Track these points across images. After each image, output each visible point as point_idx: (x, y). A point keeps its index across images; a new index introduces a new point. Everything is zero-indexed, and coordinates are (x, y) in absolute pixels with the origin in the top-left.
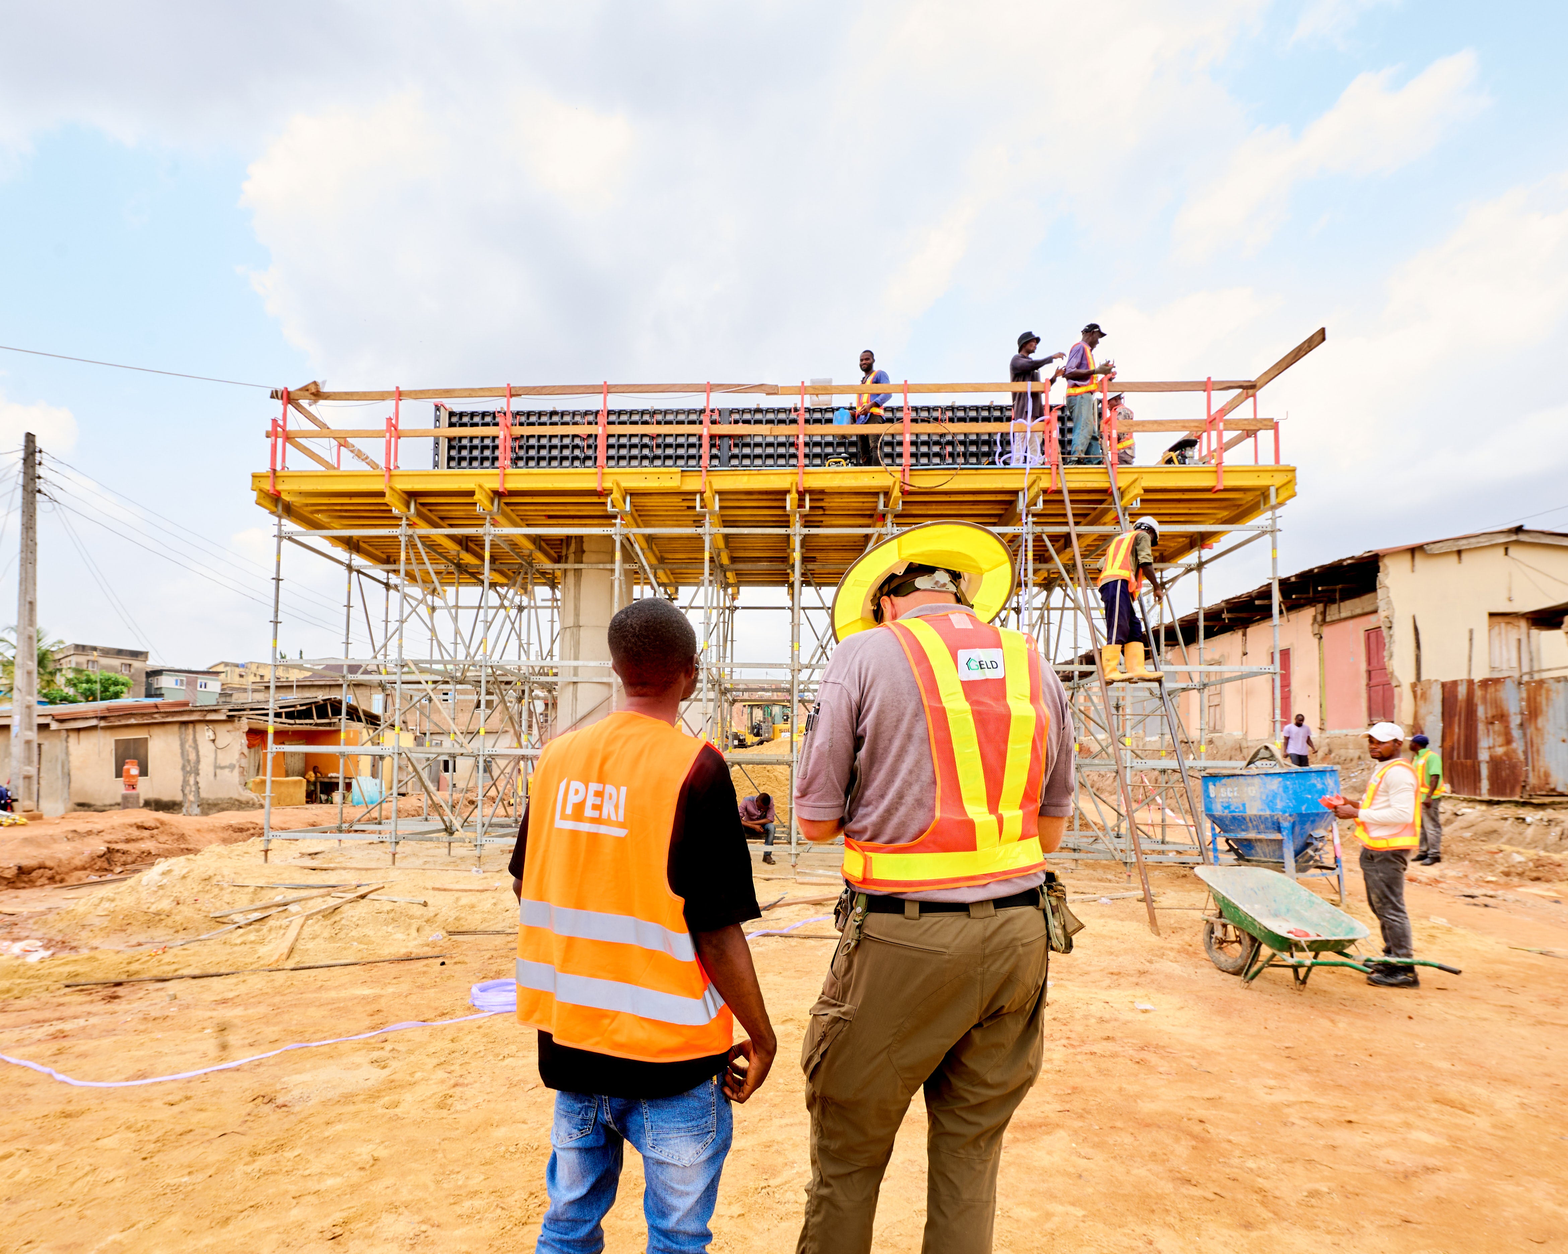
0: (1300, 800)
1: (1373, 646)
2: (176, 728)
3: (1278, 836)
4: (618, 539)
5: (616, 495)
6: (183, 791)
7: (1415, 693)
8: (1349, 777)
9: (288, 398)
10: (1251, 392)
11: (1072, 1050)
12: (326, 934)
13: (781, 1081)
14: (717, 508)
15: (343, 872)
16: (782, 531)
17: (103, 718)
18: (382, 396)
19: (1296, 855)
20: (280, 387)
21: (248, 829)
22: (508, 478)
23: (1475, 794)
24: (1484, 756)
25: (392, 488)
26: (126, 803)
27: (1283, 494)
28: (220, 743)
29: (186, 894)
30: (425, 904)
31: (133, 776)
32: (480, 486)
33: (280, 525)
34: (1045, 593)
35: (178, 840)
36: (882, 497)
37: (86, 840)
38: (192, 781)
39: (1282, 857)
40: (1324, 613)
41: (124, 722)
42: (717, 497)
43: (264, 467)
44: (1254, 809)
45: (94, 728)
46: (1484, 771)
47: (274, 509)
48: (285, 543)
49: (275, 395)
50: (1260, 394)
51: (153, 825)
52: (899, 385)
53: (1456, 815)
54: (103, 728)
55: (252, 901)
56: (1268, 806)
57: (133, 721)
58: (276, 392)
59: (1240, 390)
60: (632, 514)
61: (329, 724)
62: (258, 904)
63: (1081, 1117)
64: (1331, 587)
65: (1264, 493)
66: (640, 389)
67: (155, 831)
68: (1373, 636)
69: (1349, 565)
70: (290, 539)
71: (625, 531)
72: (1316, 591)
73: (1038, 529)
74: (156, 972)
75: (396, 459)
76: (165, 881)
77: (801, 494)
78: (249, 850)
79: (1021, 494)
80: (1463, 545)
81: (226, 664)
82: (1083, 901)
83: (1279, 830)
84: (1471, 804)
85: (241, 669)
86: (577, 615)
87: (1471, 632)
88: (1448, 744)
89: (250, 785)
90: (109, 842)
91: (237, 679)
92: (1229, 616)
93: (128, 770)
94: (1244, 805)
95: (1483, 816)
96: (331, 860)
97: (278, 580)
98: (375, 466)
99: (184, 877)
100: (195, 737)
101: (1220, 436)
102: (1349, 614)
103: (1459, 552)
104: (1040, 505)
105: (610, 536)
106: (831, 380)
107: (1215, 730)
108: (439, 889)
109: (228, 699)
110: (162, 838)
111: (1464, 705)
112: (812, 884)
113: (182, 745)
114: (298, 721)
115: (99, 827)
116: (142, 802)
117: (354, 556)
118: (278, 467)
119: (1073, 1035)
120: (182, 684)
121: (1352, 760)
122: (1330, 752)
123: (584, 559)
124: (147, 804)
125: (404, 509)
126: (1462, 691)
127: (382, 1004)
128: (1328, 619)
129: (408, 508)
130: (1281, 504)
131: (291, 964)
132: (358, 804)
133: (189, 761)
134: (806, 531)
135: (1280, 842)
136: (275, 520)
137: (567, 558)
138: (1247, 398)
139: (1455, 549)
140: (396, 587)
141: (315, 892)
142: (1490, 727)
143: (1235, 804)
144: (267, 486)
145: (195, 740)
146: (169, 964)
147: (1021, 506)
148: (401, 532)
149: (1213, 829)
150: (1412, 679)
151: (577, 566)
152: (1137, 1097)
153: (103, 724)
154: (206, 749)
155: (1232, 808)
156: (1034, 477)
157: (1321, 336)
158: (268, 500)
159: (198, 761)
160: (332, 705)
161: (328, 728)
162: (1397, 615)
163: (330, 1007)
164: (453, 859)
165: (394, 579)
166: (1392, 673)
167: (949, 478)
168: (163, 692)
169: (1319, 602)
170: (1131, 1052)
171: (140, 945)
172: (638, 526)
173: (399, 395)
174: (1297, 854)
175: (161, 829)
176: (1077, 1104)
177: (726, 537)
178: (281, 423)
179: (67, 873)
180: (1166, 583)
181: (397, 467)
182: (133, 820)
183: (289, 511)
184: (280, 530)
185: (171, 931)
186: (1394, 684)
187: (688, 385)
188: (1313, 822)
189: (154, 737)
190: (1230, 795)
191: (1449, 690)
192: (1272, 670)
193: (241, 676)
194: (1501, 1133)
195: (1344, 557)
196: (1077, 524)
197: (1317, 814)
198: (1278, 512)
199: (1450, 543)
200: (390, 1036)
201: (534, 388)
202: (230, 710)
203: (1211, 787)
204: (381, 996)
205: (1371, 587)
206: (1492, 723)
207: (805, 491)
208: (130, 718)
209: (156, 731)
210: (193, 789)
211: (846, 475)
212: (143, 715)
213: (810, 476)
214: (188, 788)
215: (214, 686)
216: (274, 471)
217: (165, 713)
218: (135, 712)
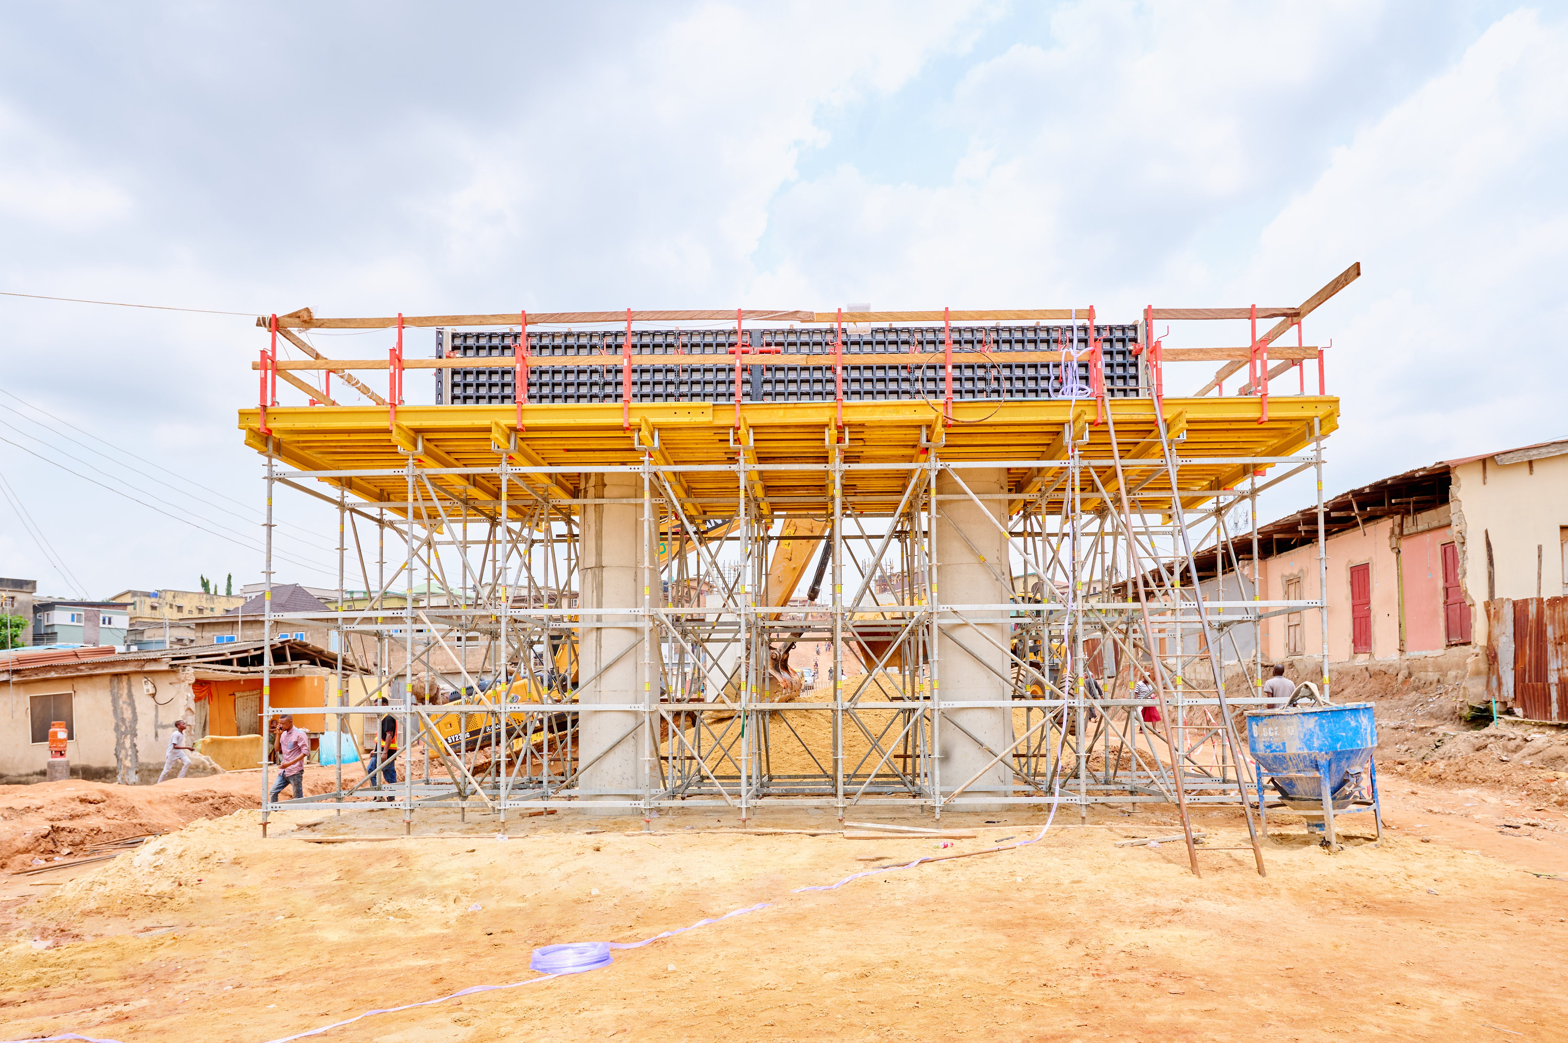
0: (1335, 738)
1: (1450, 561)
2: (107, 680)
3: (1318, 775)
4: (646, 478)
5: (645, 433)
6: (117, 756)
7: (1488, 612)
8: (1427, 702)
9: (275, 325)
10: (1295, 319)
11: (1097, 979)
13: (839, 1016)
14: (752, 443)
15: (352, 844)
16: (821, 467)
17: (16, 672)
18: (383, 323)
19: (1333, 793)
20: (268, 315)
21: (206, 799)
22: (525, 414)
23: (1546, 719)
24: (1553, 678)
25: (398, 427)
26: (53, 772)
27: (1327, 426)
28: (160, 698)
29: (187, 874)
31: (61, 741)
32: (497, 424)
33: (270, 465)
34: (1098, 521)
35: (128, 814)
36: (924, 429)
37: (24, 817)
38: (128, 744)
39: (1320, 795)
40: (1401, 525)
41: (41, 676)
42: (751, 431)
43: (254, 404)
44: (1294, 748)
45: (5, 684)
46: (1554, 695)
47: (265, 449)
48: (277, 485)
49: (261, 322)
50: (1304, 321)
51: (99, 798)
52: (940, 313)
53: (1526, 740)
54: (15, 684)
56: (1306, 744)
57: (53, 675)
58: (264, 319)
59: (1283, 318)
60: (660, 451)
61: (289, 671)
63: (1096, 1029)
64: (1405, 500)
65: (1308, 423)
66: (666, 316)
67: (101, 805)
68: (1449, 550)
69: (1421, 477)
70: (280, 480)
71: (654, 469)
72: (1390, 504)
73: (1085, 463)
75: (400, 394)
76: (161, 861)
77: (840, 428)
78: (240, 824)
79: (1066, 426)
80: (1533, 455)
81: (134, 594)
82: (1132, 845)
83: (1317, 767)
84: (1541, 729)
85: (153, 600)
86: (599, 554)
87: (1540, 548)
88: (1520, 666)
89: (199, 746)
90: (52, 820)
91: (149, 611)
92: (1306, 528)
93: (56, 733)
94: (1284, 744)
95: (1549, 741)
96: (334, 832)
97: (270, 526)
98: (379, 401)
99: (180, 856)
100: (130, 691)
101: (1264, 365)
102: (1426, 527)
103: (1530, 463)
104: (1087, 437)
105: (638, 474)
106: (868, 307)
107: (1295, 652)
109: (139, 638)
110: (111, 813)
111: (1534, 625)
112: (860, 838)
113: (115, 702)
114: (252, 669)
115: (38, 803)
116: (76, 771)
117: (346, 493)
118: (269, 403)
119: (1102, 968)
120: (79, 621)
121: (1431, 684)
122: (1410, 675)
123: (606, 493)
125: (410, 447)
126: (1532, 609)
127: (443, 972)
128: (1406, 532)
129: (416, 446)
130: (1325, 436)
132: (327, 763)
133: (123, 720)
134: (846, 467)
135: (1318, 779)
136: (265, 460)
137: (586, 492)
138: (1293, 324)
139: (1526, 459)
140: (391, 524)
142: (1559, 647)
143: (1276, 743)
144: (257, 425)
145: (130, 695)
147: (1067, 438)
148: (408, 472)
149: (1258, 768)
150: (1486, 598)
151: (598, 501)
152: (1147, 1012)
153: (15, 678)
154: (144, 705)
155: (1274, 747)
156: (1079, 409)
157: (1356, 270)
158: (258, 439)
159: (135, 719)
160: (291, 648)
161: (287, 676)
162: (1468, 531)
163: (390, 978)
164: (470, 826)
165: (389, 516)
166: (1466, 592)
167: (993, 411)
168: (55, 630)
169: (1397, 514)
170: (1150, 978)
171: (148, 930)
172: (668, 464)
173: (401, 322)
174: (1334, 791)
175: (108, 802)
176: (1094, 1020)
177: (761, 473)
178: (270, 354)
179: (9, 857)
180: (1222, 509)
181: (402, 402)
183: (279, 449)
184: (270, 471)
186: (1468, 603)
187: (718, 312)
188: (1348, 759)
189: (79, 692)
190: (1271, 734)
191: (1520, 608)
192: (1319, 605)
193: (153, 608)
194: (1436, 1024)
195: (1416, 468)
196: (1121, 457)
197: (1352, 751)
198: (1323, 443)
199: (1520, 453)
200: (463, 1000)
201: (552, 315)
202: (174, 659)
203: (1254, 726)
204: (439, 966)
205: (1444, 499)
206: (1560, 644)
207: (845, 425)
208: (50, 671)
209: (80, 686)
210: (130, 753)
211: (887, 409)
212: (66, 667)
213: (849, 410)
214: (123, 752)
215: (121, 621)
216: (264, 407)
217: (93, 664)
218: (54, 663)
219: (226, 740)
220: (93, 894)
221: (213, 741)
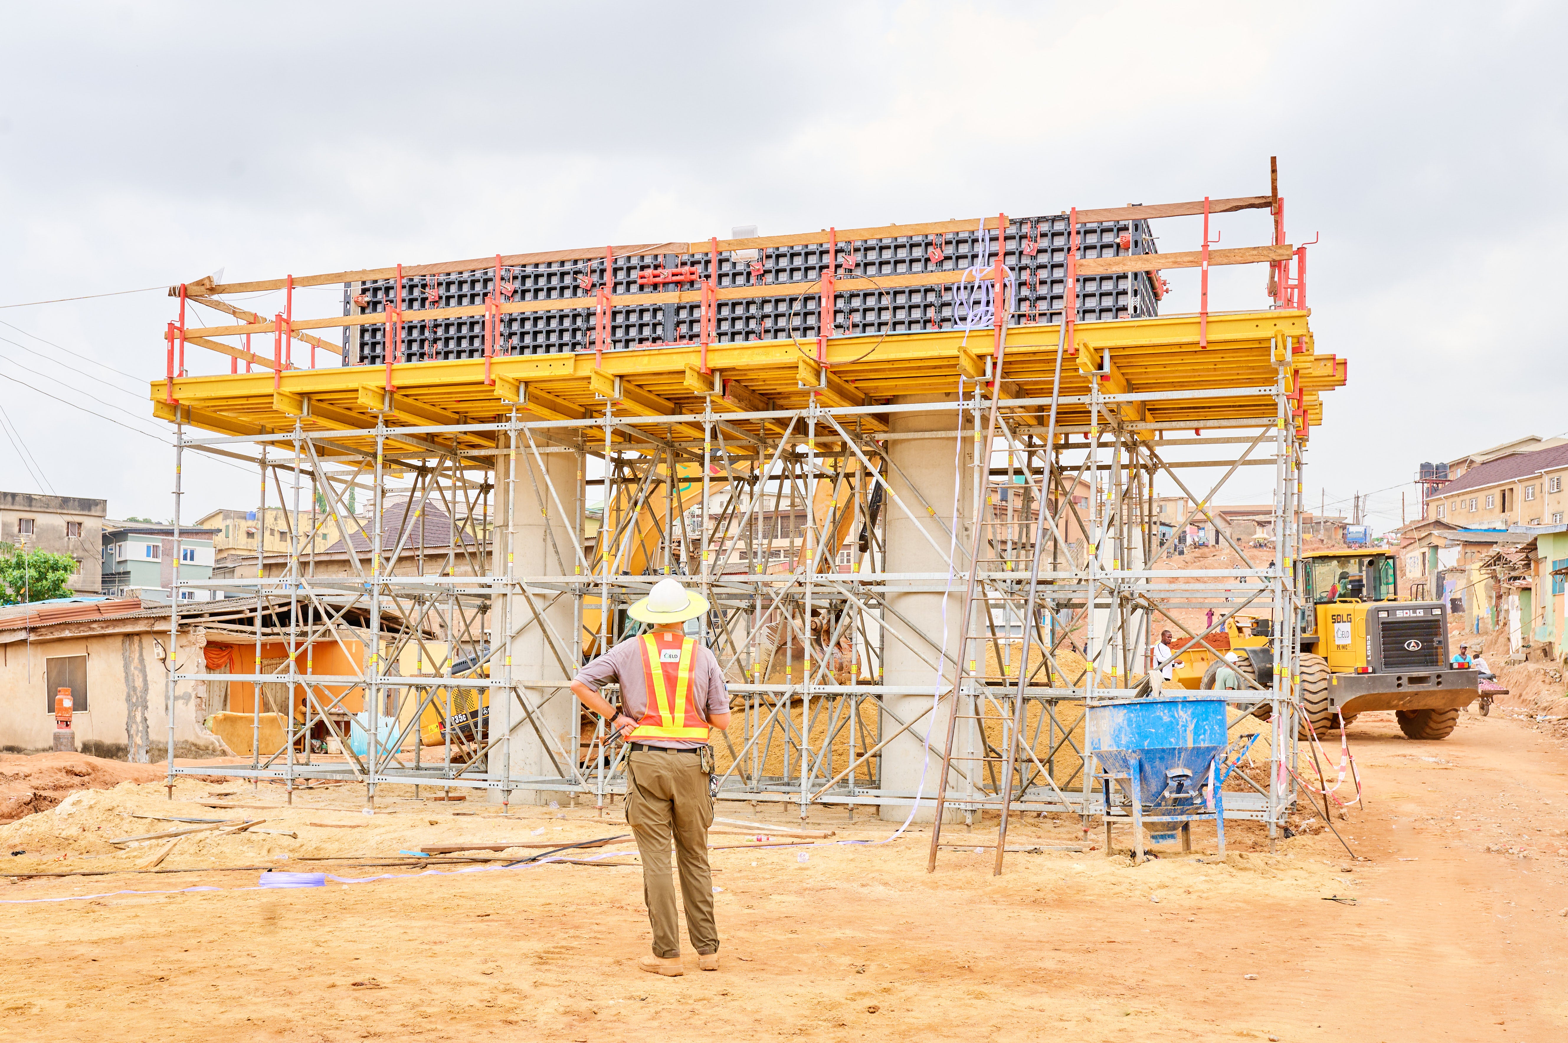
0: (1143, 736)
2: (119, 641)
4: (512, 436)
6: (128, 732)
9: (183, 293)
12: (192, 851)
14: (618, 394)
17: (33, 630)
18: (274, 285)
20: (178, 284)
22: (394, 374)
25: (279, 393)
26: (58, 745)
28: (172, 663)
29: (91, 821)
30: (295, 836)
31: (66, 709)
32: (364, 387)
33: (180, 433)
37: (12, 784)
38: (139, 717)
41: (57, 635)
43: (162, 376)
45: (23, 642)
47: (174, 418)
48: (187, 451)
49: (173, 292)
51: (84, 771)
54: (32, 643)
55: (148, 831)
57: (67, 633)
58: (175, 288)
62: (152, 834)
67: (86, 778)
70: (190, 446)
71: (521, 425)
74: (58, 871)
76: (75, 810)
77: (707, 375)
81: (226, 514)
83: (1129, 768)
86: (507, 511)
89: (210, 723)
90: (37, 789)
91: (242, 541)
93: (61, 701)
96: (237, 801)
97: (179, 494)
99: (91, 807)
100: (141, 655)
108: (315, 825)
113: (126, 667)
114: (276, 630)
115: (26, 770)
116: (79, 745)
118: (176, 374)
120: (155, 556)
124: (86, 748)
125: (298, 412)
129: (301, 409)
131: (157, 869)
133: (134, 689)
134: (717, 417)
136: (175, 427)
137: (498, 441)
141: (205, 826)
144: (164, 395)
145: (142, 660)
146: (67, 866)
148: (295, 436)
153: (32, 637)
154: (155, 670)
158: (166, 409)
159: (146, 690)
168: (129, 567)
173: (291, 283)
175: (93, 776)
178: (178, 322)
181: (288, 366)
182: (62, 764)
183: (189, 416)
184: (180, 438)
185: (77, 853)
189: (92, 655)
193: (250, 535)
202: (184, 617)
207: (713, 371)
208: (64, 629)
209: (95, 647)
210: (140, 728)
211: (756, 351)
212: (80, 624)
213: (716, 353)
214: (134, 726)
215: (206, 555)
216: (171, 378)
217: (105, 621)
218: (69, 620)
219: (241, 718)
220: (19, 832)
221: (226, 718)
